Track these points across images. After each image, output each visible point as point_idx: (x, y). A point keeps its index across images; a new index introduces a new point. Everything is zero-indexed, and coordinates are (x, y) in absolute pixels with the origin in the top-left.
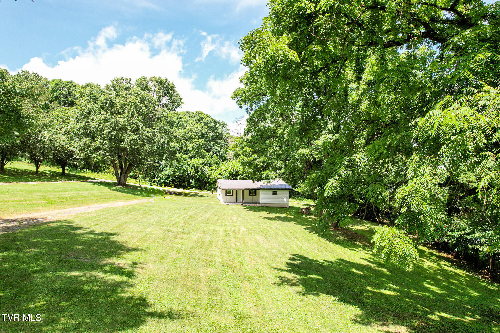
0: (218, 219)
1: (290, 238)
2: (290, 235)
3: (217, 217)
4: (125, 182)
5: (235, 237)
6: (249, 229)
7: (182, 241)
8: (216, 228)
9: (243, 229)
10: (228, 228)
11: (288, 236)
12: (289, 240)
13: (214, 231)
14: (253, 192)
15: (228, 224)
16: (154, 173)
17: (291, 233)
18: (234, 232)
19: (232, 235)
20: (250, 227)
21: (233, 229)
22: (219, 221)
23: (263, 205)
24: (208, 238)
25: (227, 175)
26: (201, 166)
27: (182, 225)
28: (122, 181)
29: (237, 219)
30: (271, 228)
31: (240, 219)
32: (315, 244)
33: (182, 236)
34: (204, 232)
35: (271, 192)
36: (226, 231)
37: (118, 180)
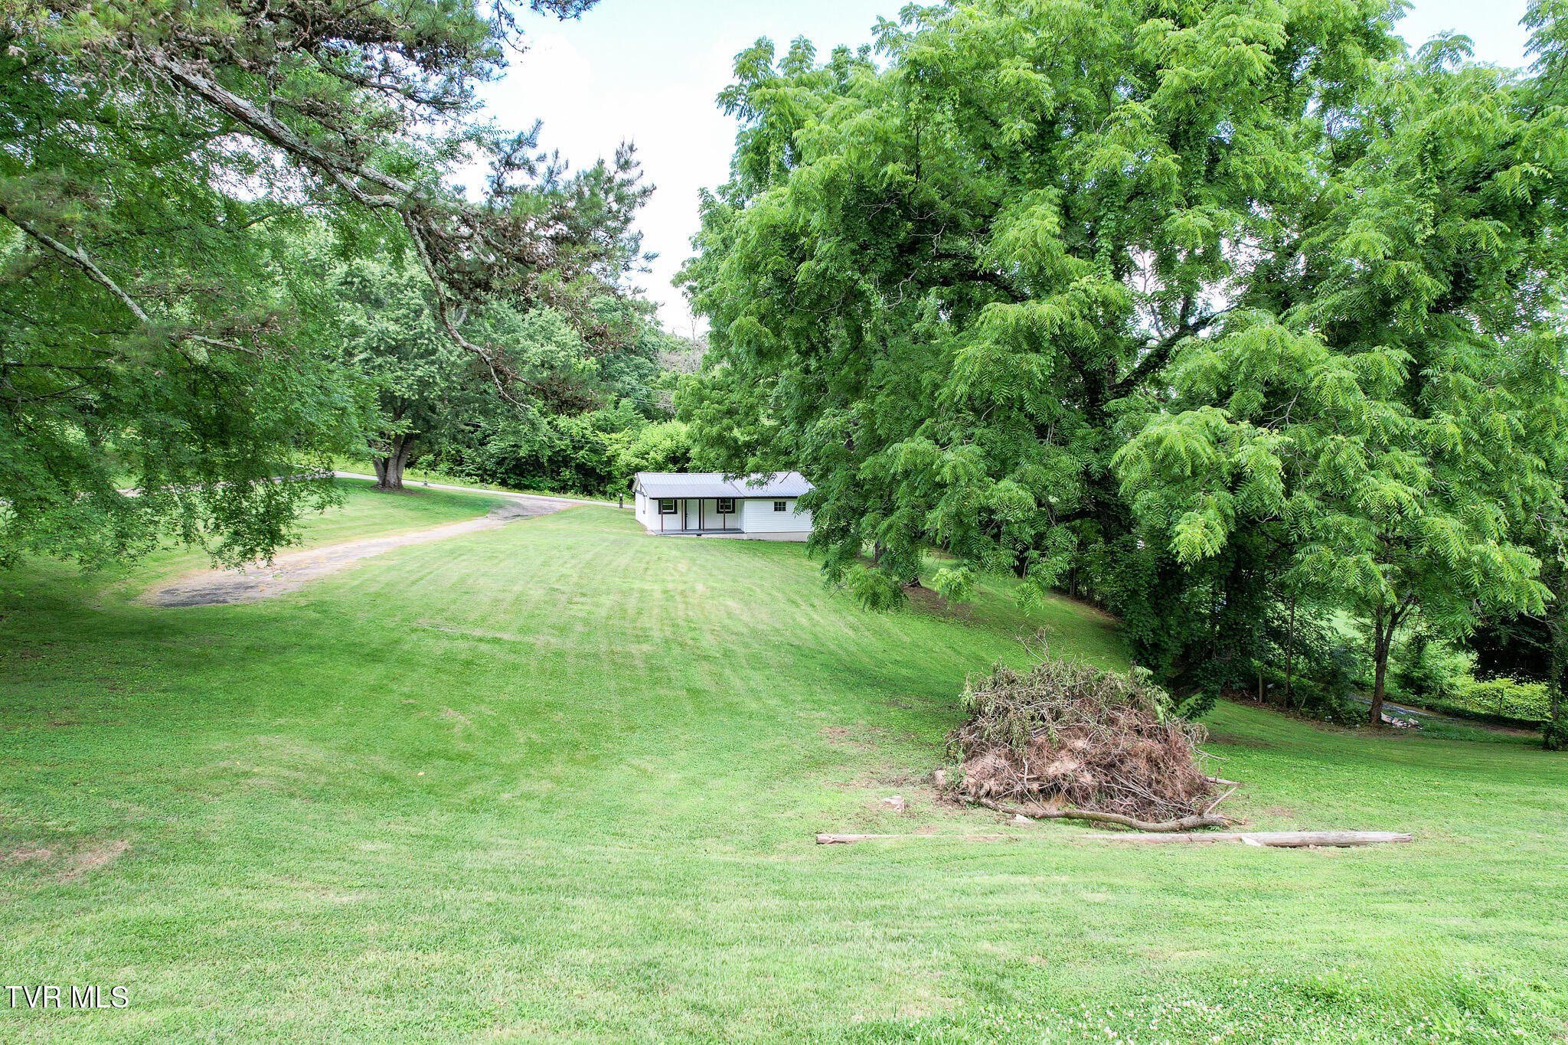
0: (647, 569)
1: (797, 606)
2: (799, 601)
3: (644, 566)
4: (399, 479)
5: (686, 603)
6: (714, 589)
7: (587, 607)
8: (647, 586)
9: (700, 588)
10: (671, 586)
11: (793, 602)
12: (794, 610)
13: (642, 591)
14: (727, 505)
15: (669, 578)
16: (459, 451)
17: (802, 596)
18: (683, 593)
19: (678, 598)
20: (715, 585)
21: (681, 587)
22: (650, 572)
23: (752, 536)
24: (632, 604)
25: (660, 458)
26: (588, 432)
27: (575, 579)
28: (392, 478)
29: (689, 570)
30: (761, 586)
31: (695, 568)
32: (851, 618)
33: (583, 599)
34: (623, 593)
35: (771, 504)
36: (665, 592)
37: (379, 475)
